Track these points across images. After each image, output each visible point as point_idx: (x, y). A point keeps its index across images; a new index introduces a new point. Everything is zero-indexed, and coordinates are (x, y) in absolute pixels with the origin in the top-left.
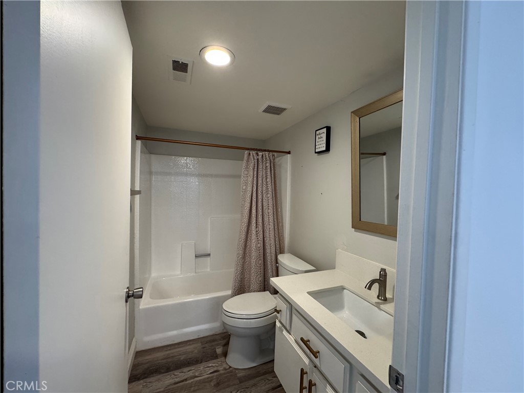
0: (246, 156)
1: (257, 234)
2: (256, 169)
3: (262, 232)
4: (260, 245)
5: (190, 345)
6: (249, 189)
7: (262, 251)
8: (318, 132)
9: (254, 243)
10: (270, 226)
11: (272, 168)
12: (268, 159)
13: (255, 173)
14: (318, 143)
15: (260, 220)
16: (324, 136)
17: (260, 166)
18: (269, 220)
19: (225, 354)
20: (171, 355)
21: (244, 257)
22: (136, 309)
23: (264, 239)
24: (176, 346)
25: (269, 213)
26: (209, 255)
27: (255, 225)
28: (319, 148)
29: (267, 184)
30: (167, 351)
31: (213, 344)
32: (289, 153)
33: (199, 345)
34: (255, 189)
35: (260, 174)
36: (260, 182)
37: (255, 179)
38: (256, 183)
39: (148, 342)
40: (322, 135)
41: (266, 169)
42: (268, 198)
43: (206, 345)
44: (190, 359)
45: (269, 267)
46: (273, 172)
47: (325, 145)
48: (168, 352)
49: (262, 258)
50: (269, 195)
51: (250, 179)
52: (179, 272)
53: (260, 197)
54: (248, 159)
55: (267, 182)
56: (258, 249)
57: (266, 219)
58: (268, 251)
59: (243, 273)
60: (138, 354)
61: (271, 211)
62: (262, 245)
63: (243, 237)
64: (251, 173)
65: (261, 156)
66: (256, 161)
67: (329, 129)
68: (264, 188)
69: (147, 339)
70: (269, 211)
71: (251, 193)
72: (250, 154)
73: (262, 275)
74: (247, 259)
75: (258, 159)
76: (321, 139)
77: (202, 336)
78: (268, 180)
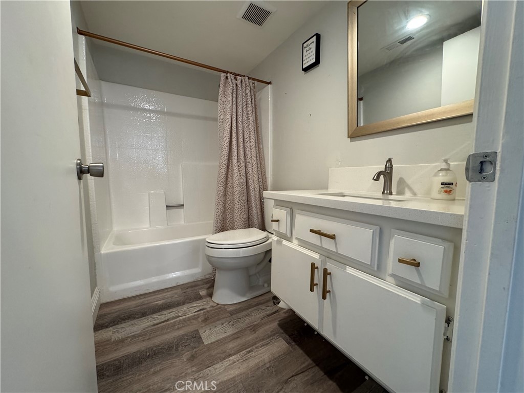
0: (223, 79)
1: (239, 169)
2: (235, 95)
3: (244, 167)
4: (243, 180)
5: (167, 292)
6: (228, 117)
7: (245, 187)
8: (305, 45)
9: (237, 178)
10: (253, 161)
11: (253, 97)
12: (248, 84)
13: (234, 99)
14: (306, 57)
15: (242, 153)
16: (313, 46)
17: (240, 93)
18: (251, 154)
19: (210, 295)
20: (146, 302)
21: (225, 195)
22: (96, 254)
23: (246, 175)
24: (152, 294)
25: (251, 147)
26: (183, 205)
27: (236, 158)
28: (308, 62)
29: (247, 114)
30: (140, 299)
31: (195, 288)
32: (270, 83)
33: (179, 291)
34: (234, 118)
35: (240, 101)
36: (240, 110)
37: (234, 106)
38: (235, 111)
39: (116, 292)
40: (310, 47)
41: (246, 97)
42: (250, 129)
43: (188, 290)
44: (169, 303)
45: (254, 204)
46: (253, 101)
47: (314, 57)
48: (142, 300)
49: (245, 194)
50: (250, 126)
51: (229, 105)
52: (148, 226)
53: (240, 128)
54: (225, 83)
55: (248, 111)
56: (240, 184)
57: (248, 153)
58: (251, 188)
59: (224, 212)
60: (103, 306)
61: (253, 144)
62: (245, 181)
63: (224, 171)
64: (230, 99)
65: (240, 81)
66: (235, 85)
67: (318, 37)
68: (245, 118)
69: (113, 289)
70: (251, 144)
71: (230, 122)
72: (227, 77)
73: (246, 212)
74: (229, 198)
75: (237, 85)
76: (310, 51)
77: (181, 283)
78: (249, 109)
